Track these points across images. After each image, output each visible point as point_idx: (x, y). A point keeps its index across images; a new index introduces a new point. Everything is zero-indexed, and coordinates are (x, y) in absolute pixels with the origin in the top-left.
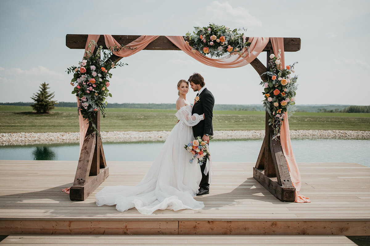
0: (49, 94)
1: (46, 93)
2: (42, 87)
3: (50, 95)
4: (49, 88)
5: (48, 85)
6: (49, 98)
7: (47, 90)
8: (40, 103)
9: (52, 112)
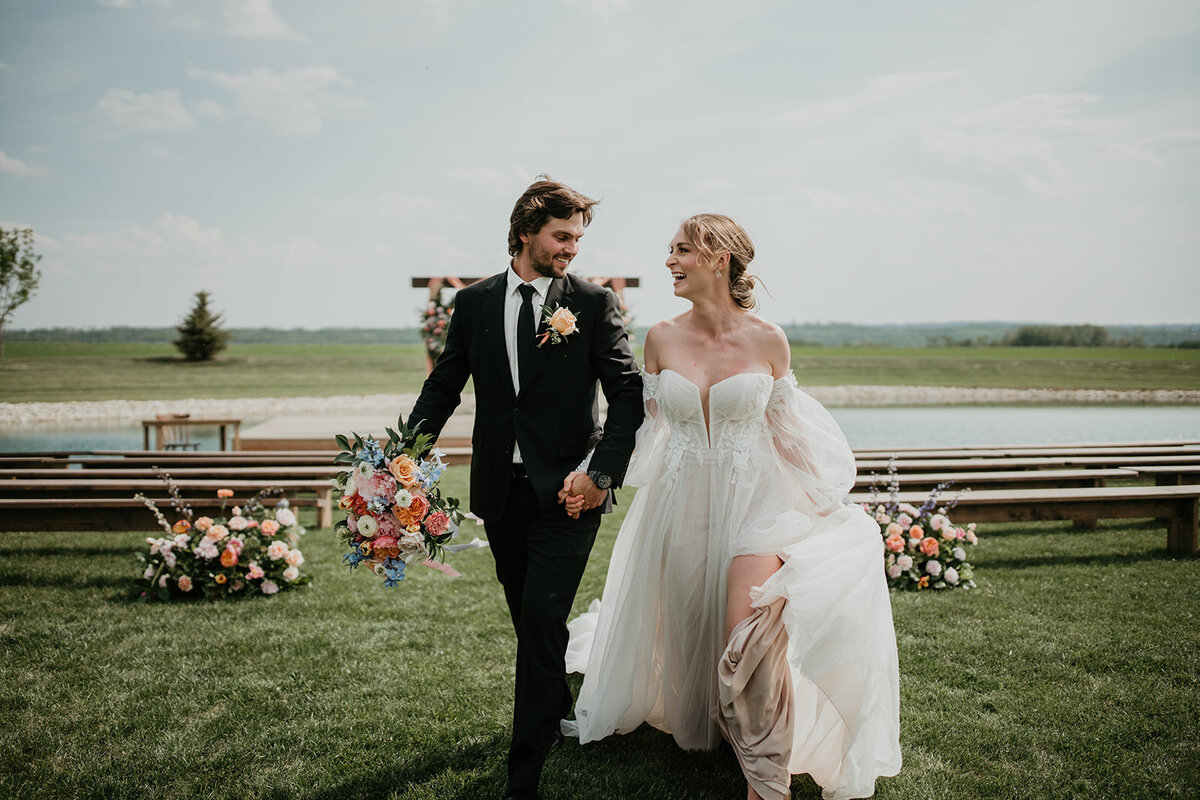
0: (213, 316)
1: (204, 312)
2: (197, 300)
3: (217, 318)
4: (212, 302)
5: (209, 294)
6: (214, 324)
7: (209, 308)
8: (196, 337)
9: (220, 356)
